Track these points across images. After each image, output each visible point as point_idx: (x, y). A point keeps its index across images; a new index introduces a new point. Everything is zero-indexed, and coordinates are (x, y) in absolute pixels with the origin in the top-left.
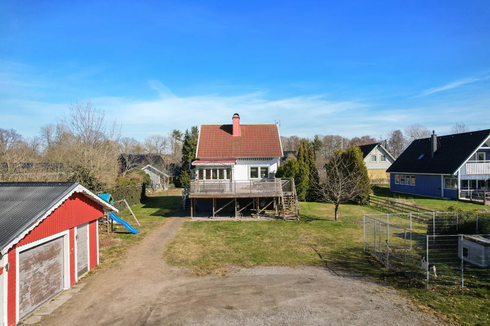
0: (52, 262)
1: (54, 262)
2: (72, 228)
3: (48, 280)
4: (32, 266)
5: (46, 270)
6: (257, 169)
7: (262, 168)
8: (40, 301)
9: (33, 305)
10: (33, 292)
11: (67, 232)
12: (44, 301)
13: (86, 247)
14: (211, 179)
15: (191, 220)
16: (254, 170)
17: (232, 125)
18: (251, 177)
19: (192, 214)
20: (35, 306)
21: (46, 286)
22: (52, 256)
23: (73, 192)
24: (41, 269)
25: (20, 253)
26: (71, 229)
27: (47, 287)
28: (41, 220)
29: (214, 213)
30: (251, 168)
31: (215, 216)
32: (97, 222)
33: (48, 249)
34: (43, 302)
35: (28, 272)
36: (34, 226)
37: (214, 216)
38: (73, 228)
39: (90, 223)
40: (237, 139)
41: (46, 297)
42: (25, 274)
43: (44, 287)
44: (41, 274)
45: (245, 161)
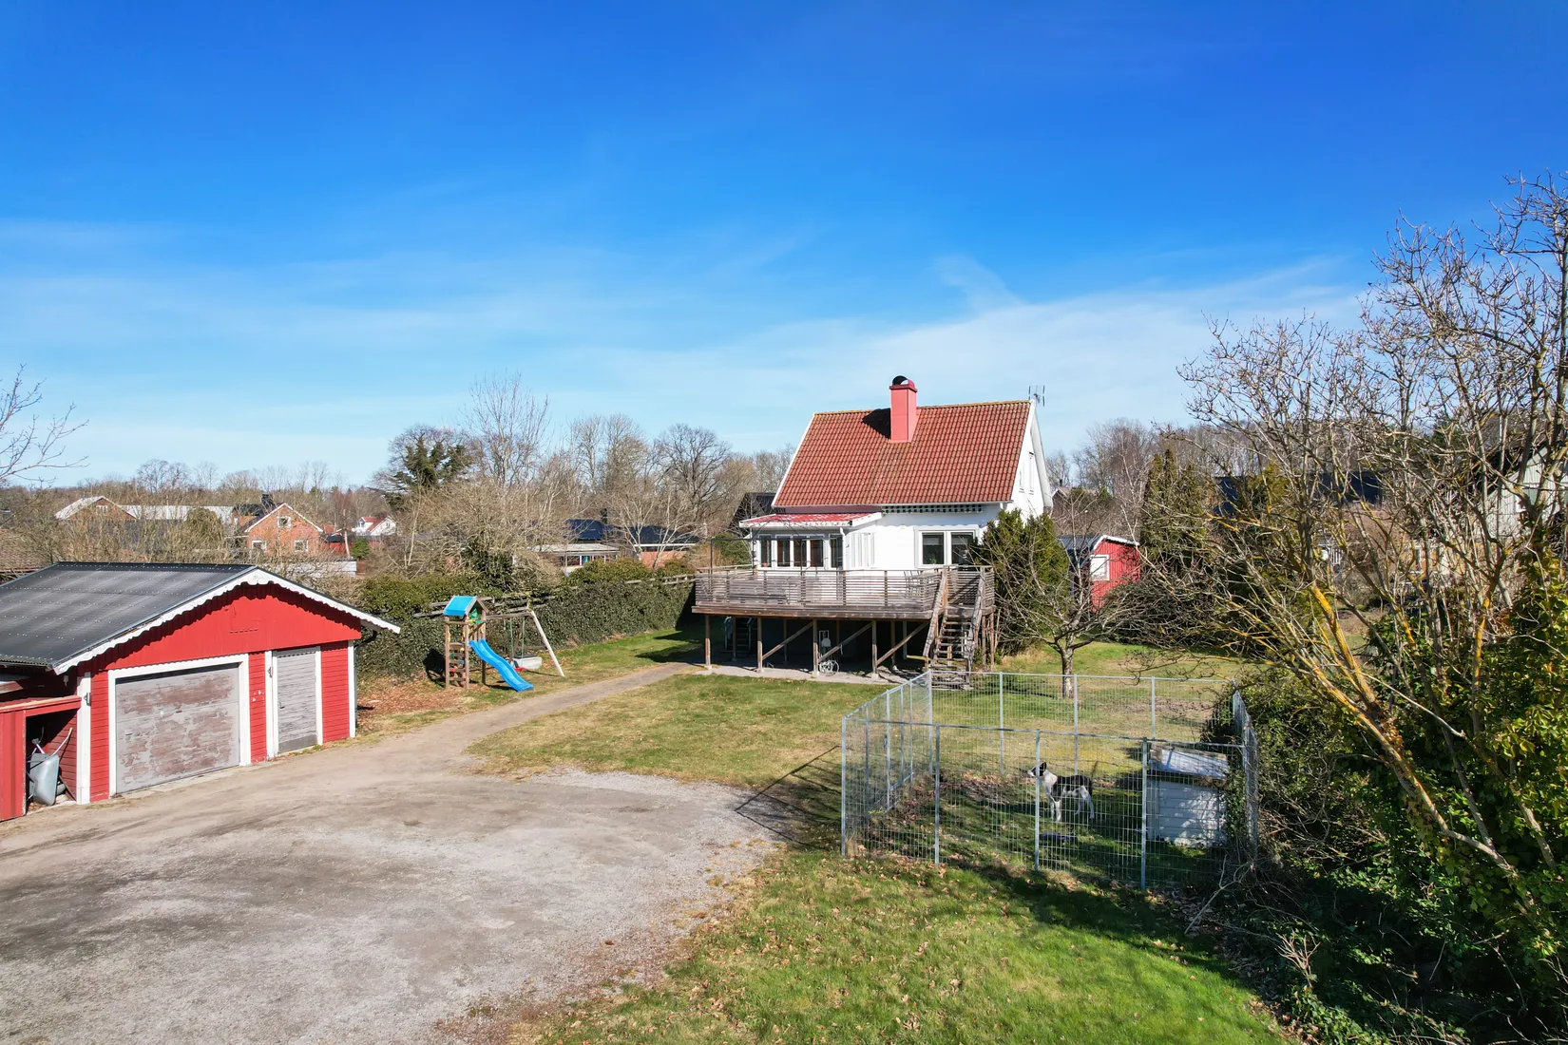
0: (206, 709)
1: (213, 709)
2: (258, 653)
3: (197, 739)
4: (155, 708)
5: (191, 721)
6: (940, 537)
7: (954, 536)
8: (175, 773)
9: (157, 775)
10: (159, 753)
11: (244, 658)
12: (186, 774)
13: (312, 696)
14: (792, 567)
15: (705, 673)
16: (934, 542)
17: (888, 411)
18: (926, 561)
19: (708, 657)
20: (162, 778)
21: (190, 749)
22: (209, 698)
23: (238, 582)
24: (179, 718)
25: (119, 681)
26: (256, 654)
27: (194, 751)
28: (147, 628)
29: (761, 657)
30: (926, 536)
31: (765, 664)
32: (351, 650)
33: (197, 683)
34: (182, 775)
35: (145, 716)
36: (130, 636)
37: (760, 664)
38: (263, 652)
39: (325, 647)
40: (900, 451)
41: (188, 770)
42: (135, 719)
43: (183, 749)
44: (177, 725)
45: (902, 516)
